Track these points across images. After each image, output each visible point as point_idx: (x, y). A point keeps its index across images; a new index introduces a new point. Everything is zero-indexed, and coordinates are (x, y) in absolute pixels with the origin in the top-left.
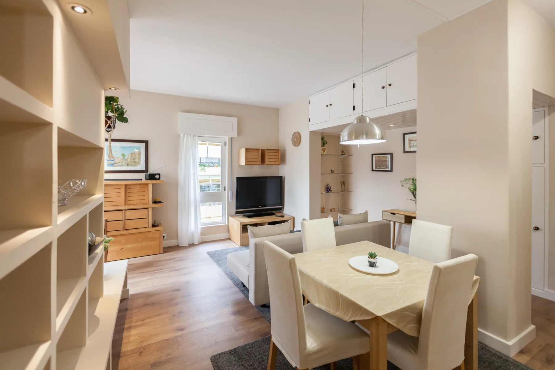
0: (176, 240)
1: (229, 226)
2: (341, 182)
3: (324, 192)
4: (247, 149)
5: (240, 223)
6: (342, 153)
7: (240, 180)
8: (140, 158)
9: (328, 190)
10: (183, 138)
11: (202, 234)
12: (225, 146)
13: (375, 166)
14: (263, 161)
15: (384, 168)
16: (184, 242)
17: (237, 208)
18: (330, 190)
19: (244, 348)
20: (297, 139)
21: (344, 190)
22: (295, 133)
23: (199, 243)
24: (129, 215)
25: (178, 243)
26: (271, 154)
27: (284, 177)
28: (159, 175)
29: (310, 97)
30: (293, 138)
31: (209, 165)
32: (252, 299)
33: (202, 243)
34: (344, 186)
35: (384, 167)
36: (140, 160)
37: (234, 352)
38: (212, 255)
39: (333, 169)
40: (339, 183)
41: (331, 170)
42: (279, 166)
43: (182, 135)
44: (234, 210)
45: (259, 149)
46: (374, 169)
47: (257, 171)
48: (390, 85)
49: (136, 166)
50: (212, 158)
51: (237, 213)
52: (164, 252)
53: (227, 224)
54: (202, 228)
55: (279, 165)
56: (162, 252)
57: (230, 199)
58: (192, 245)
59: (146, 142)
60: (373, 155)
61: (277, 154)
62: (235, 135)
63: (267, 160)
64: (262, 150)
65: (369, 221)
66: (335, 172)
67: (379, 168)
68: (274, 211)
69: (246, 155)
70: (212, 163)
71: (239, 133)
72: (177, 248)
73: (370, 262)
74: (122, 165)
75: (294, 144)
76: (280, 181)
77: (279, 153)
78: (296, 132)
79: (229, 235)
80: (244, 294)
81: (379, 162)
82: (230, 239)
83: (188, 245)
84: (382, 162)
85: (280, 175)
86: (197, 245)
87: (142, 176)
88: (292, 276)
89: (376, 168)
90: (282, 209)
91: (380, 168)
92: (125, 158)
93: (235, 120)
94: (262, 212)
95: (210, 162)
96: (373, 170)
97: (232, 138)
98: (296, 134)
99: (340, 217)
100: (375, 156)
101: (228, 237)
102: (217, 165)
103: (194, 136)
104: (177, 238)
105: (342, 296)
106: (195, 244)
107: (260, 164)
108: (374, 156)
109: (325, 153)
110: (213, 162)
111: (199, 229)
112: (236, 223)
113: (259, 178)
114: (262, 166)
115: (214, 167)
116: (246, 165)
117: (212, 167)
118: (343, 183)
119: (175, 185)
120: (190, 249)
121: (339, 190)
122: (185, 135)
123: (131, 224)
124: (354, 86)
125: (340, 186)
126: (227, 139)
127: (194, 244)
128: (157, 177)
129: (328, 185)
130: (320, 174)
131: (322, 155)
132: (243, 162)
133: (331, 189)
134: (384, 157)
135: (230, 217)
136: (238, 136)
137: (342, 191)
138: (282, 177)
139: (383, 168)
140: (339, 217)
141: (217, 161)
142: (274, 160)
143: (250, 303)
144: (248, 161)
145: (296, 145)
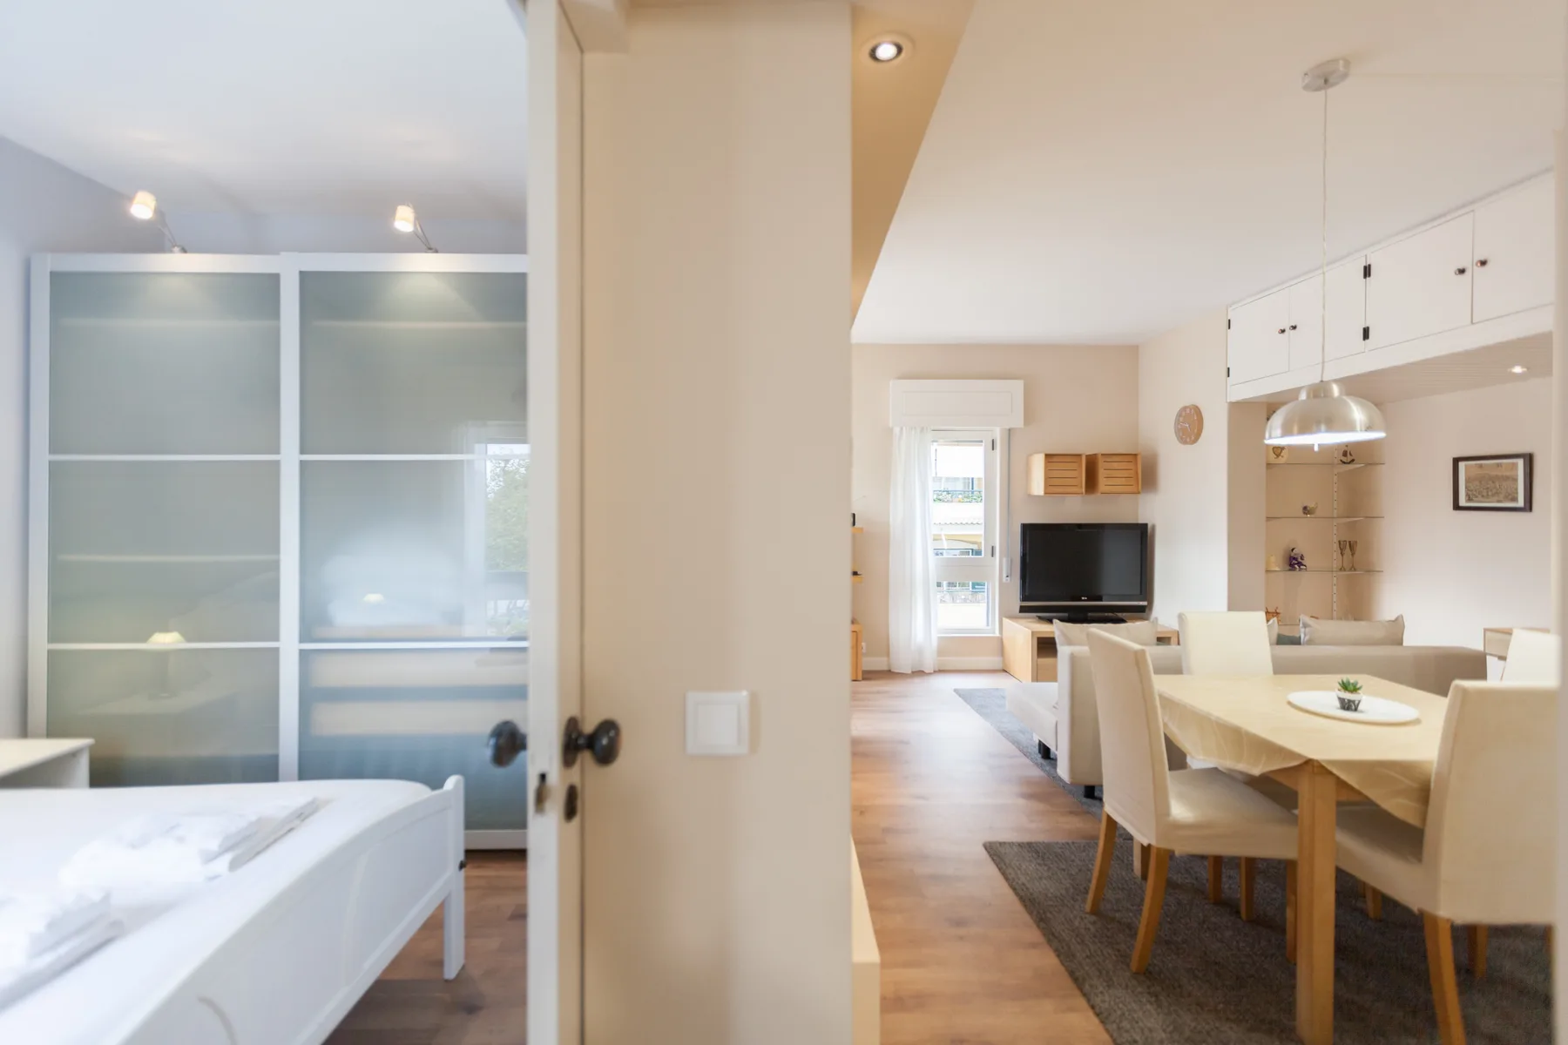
0: (885, 659)
1: (1005, 641)
2: (1339, 542)
3: (1277, 569)
4: (1048, 456)
5: (1033, 633)
6: (1344, 459)
7: (1029, 531)
9: (1294, 562)
10: (900, 437)
11: (941, 652)
12: (993, 449)
13: (1467, 495)
14: (1091, 483)
15: (1499, 501)
16: (903, 663)
17: (1024, 598)
18: (1300, 564)
19: (1048, 846)
20: (1190, 425)
21: (1353, 566)
22: (1185, 408)
23: (935, 672)
25: (889, 665)
26: (1115, 465)
27: (1153, 527)
28: (854, 515)
29: (1230, 309)
30: (1177, 422)
31: (940, 497)
32: (1063, 770)
33: (940, 671)
34: (1353, 555)
35: (1501, 497)
37: (1029, 847)
38: (966, 696)
39: (1311, 505)
40: (1336, 546)
41: (1305, 508)
42: (1139, 496)
43: (897, 430)
44: (1016, 602)
45: (1080, 455)
46: (1463, 503)
47: (1075, 510)
48: (1483, 263)
50: (948, 479)
51: (1023, 609)
52: (864, 679)
53: (997, 634)
54: (940, 639)
55: (1139, 493)
56: (860, 678)
57: (1005, 575)
58: (919, 673)
60: (1456, 461)
61: (1131, 466)
62: (1018, 421)
63: (1103, 482)
64: (1088, 457)
65: (1404, 644)
66: (1318, 513)
67: (1480, 498)
68: (1124, 614)
69: (1047, 470)
70: (948, 492)
71: (1029, 416)
72: (889, 674)
73: (1342, 700)
75: (1182, 438)
76: (1140, 537)
77: (1136, 464)
78: (1187, 405)
79: (1004, 661)
80: (1044, 771)
81: (1480, 482)
82: (1005, 671)
83: (910, 672)
84: (1493, 482)
85: (1141, 521)
86: (930, 674)
88: (1141, 682)
89: (1469, 499)
90: (1147, 610)
91: (1487, 500)
93: (1017, 386)
94: (1090, 614)
95: (942, 489)
96: (1457, 507)
97: (1009, 430)
98: (1188, 411)
99: (1305, 626)
100: (1466, 466)
101: (999, 666)
102: (960, 496)
103: (922, 429)
104: (888, 654)
105: (1248, 734)
106: (927, 671)
107: (1084, 490)
108: (1462, 465)
109: (1281, 460)
110: (950, 489)
111: (935, 643)
112: (1022, 633)
113: (1080, 526)
114: (1092, 497)
115: (952, 502)
116: (1045, 493)
117: (948, 501)
118: (1349, 547)
120: (917, 681)
121: (1335, 566)
122: (904, 428)
124: (1367, 271)
125: (1336, 555)
126: (997, 434)
127: (923, 672)
129: (1293, 550)
130: (1264, 519)
131: (1269, 465)
132: (1038, 487)
133: (1304, 562)
134: (1498, 465)
135: (1006, 621)
136: (1025, 424)
137: (1342, 569)
138: (1146, 525)
139: (1496, 498)
140: (1303, 624)
141: (960, 486)
142: (1123, 481)
143: (1060, 779)
144: (1053, 485)
145: (1188, 440)
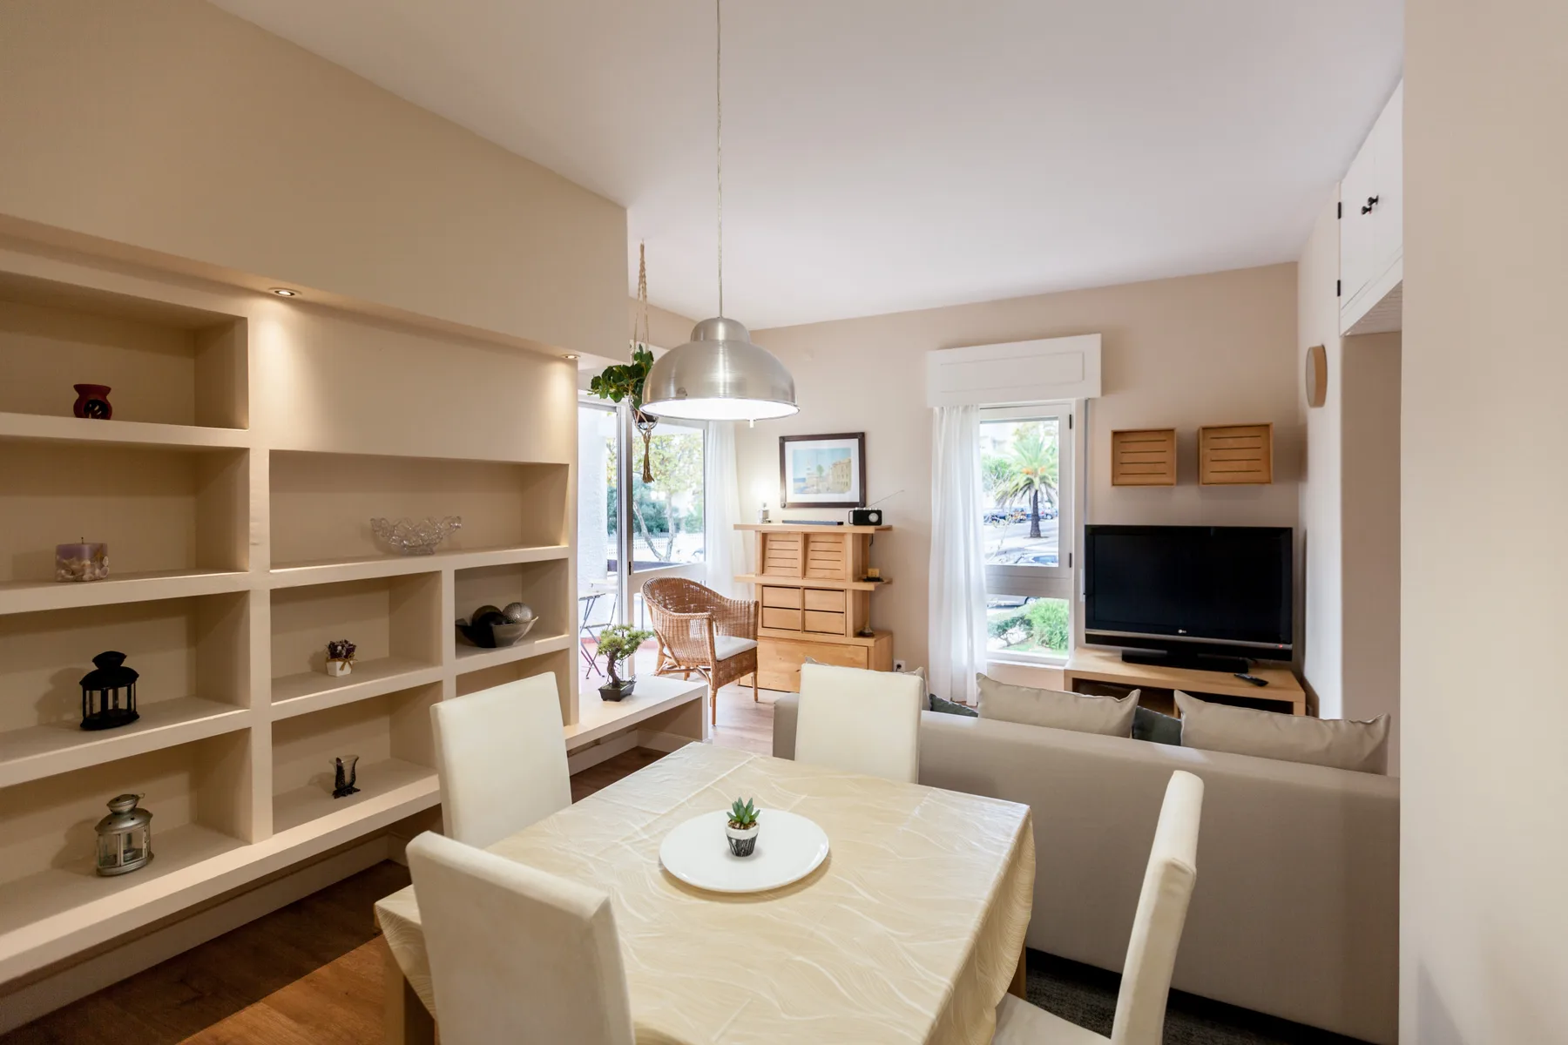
4: (1115, 434)
5: (1068, 669)
7: (1097, 536)
8: (850, 474)
10: (942, 418)
12: (1071, 428)
17: (1091, 625)
24: (813, 599)
26: (1232, 442)
28: (879, 513)
36: (850, 480)
42: (1270, 486)
43: (937, 410)
45: (1172, 432)
49: (842, 492)
51: (1090, 638)
55: (1270, 482)
59: (861, 437)
61: (1257, 442)
62: (1094, 390)
63: (1209, 468)
69: (1114, 453)
71: (1107, 387)
74: (818, 492)
77: (1267, 440)
87: (845, 515)
92: (824, 474)
93: (1093, 343)
97: (1087, 401)
103: (966, 407)
107: (1176, 480)
116: (1113, 484)
119: (923, 538)
122: (943, 408)
123: (814, 621)
126: (1073, 406)
128: (873, 518)
136: (1104, 393)
138: (1290, 529)
142: (1244, 465)
144: (1126, 473)
